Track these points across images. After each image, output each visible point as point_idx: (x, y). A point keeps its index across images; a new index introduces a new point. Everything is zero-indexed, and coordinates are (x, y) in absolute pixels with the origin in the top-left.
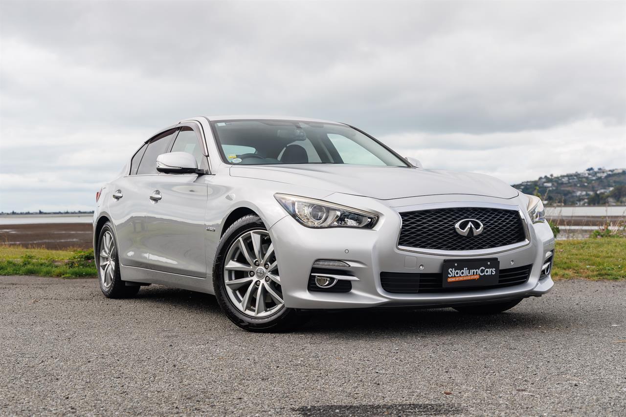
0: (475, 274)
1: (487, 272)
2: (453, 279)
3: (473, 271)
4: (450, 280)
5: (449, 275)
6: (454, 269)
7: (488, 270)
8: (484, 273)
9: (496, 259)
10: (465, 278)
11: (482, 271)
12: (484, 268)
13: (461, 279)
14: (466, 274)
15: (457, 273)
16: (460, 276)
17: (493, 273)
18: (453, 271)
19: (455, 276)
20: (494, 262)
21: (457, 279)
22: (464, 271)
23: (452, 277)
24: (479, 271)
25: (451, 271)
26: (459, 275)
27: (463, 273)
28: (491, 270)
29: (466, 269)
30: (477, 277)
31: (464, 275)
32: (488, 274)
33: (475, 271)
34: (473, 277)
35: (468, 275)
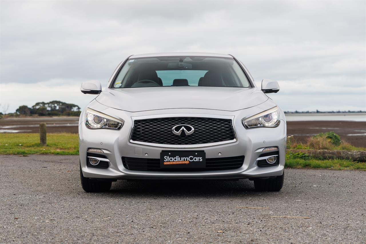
0: (185, 160)
1: (195, 159)
2: (168, 163)
3: (183, 158)
4: (165, 163)
5: (165, 160)
6: (168, 157)
7: (196, 158)
8: (193, 160)
9: (203, 151)
10: (177, 163)
11: (191, 159)
12: (193, 157)
13: (174, 163)
14: (178, 160)
15: (171, 159)
16: (174, 161)
17: (200, 160)
18: (168, 158)
19: (169, 161)
20: (201, 153)
21: (171, 163)
22: (176, 158)
23: (167, 161)
24: (188, 159)
25: (166, 158)
26: (172, 160)
27: (175, 159)
28: (198, 158)
29: (178, 157)
30: (187, 162)
31: (176, 160)
32: (196, 160)
33: (185, 158)
34: (183, 162)
35: (180, 160)
